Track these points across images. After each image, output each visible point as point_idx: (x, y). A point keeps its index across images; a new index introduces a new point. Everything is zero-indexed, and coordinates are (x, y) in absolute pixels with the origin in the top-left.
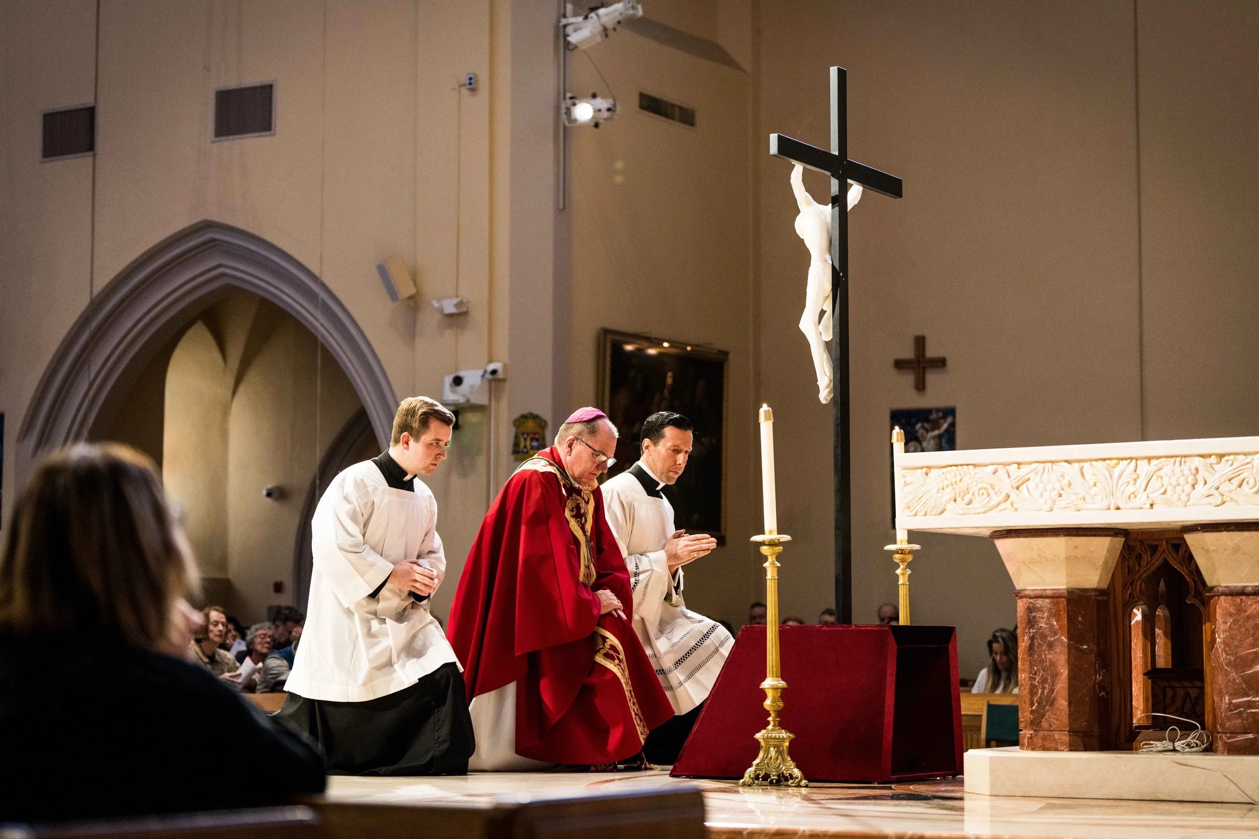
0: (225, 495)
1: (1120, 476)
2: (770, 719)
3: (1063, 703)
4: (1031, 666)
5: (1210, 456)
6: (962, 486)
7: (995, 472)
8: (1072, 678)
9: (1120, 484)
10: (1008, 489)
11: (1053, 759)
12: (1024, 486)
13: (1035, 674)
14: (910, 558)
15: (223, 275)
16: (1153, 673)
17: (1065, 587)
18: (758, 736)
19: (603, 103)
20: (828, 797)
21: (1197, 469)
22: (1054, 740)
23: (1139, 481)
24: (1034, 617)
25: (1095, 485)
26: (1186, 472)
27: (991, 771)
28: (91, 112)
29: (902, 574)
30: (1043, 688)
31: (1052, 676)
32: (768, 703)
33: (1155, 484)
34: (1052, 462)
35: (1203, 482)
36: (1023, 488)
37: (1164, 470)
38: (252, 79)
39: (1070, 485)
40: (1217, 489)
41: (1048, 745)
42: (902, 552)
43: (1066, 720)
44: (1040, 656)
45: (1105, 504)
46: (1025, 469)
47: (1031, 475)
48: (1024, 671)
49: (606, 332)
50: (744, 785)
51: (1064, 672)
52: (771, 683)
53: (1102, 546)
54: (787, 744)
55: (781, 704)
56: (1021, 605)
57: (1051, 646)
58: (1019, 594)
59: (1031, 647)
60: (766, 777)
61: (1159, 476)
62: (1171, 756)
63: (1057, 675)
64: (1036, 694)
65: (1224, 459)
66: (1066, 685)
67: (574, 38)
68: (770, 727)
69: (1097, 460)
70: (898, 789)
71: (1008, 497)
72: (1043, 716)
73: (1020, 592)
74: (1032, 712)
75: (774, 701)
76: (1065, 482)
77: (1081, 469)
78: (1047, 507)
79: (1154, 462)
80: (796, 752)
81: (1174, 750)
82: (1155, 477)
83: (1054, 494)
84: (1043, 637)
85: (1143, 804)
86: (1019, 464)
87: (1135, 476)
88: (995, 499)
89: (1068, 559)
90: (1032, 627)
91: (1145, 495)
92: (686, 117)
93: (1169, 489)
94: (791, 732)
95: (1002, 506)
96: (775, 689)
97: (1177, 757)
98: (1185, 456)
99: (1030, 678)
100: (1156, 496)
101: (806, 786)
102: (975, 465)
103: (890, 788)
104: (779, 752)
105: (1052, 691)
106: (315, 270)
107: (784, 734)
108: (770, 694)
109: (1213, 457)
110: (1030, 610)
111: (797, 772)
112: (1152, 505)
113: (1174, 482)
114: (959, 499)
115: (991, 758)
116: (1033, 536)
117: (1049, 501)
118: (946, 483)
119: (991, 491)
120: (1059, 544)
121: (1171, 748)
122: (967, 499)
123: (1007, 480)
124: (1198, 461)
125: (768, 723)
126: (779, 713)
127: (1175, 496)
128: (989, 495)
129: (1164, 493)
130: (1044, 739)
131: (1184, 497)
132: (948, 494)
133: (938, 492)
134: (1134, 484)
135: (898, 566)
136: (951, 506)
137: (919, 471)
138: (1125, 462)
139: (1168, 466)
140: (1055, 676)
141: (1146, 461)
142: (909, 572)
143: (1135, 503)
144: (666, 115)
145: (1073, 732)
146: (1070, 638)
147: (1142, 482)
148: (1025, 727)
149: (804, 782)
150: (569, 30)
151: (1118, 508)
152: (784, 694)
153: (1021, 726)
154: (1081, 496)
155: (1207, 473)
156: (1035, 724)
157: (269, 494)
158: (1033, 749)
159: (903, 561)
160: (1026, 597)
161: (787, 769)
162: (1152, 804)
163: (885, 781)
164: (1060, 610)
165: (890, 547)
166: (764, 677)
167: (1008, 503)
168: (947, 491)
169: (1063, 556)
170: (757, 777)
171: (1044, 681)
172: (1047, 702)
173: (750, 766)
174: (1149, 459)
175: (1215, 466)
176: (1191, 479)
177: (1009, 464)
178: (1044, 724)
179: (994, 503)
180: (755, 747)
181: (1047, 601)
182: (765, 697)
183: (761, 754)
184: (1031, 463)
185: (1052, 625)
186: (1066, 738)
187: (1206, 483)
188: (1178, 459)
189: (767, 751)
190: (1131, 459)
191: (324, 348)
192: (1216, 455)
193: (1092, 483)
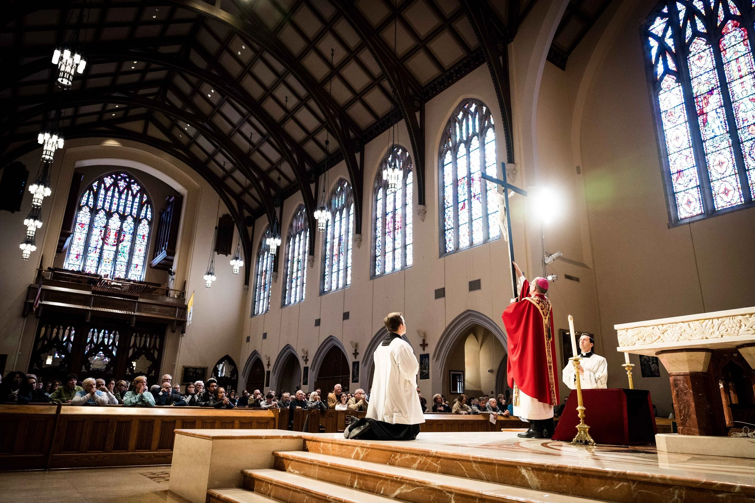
0: (480, 372)
1: (706, 326)
2: (581, 421)
3: (694, 416)
4: (678, 402)
5: (746, 315)
6: (641, 335)
7: (653, 328)
8: (696, 406)
9: (706, 329)
10: (659, 334)
11: (692, 438)
12: (666, 333)
13: (681, 405)
14: (631, 369)
15: (473, 321)
16: (731, 406)
17: (688, 371)
18: (577, 427)
19: (554, 276)
20: (599, 450)
21: (740, 320)
22: (692, 431)
23: (714, 327)
24: (677, 383)
25: (695, 330)
26: (736, 321)
27: (667, 442)
28: (444, 288)
29: (629, 374)
30: (685, 411)
31: (688, 406)
32: (579, 415)
33: (722, 328)
34: (676, 323)
35: (744, 325)
36: (665, 333)
37: (725, 322)
38: (476, 278)
39: (685, 331)
40: (752, 327)
41: (690, 433)
42: (628, 366)
43: (696, 423)
44: (682, 398)
45: (701, 337)
46: (665, 327)
47: (668, 329)
48: (675, 404)
49: (561, 330)
50: (573, 444)
51: (693, 404)
52: (580, 408)
53: (702, 355)
54: (588, 430)
55: (584, 416)
56: (671, 379)
57: (686, 394)
58: (670, 375)
59: (677, 395)
60: (581, 441)
61: (723, 325)
62: (747, 439)
63: (690, 405)
64: (682, 412)
65: (752, 316)
66: (694, 409)
67: (546, 262)
68: (581, 424)
69: (695, 321)
70: (631, 448)
71: (659, 337)
72: (686, 421)
73: (670, 374)
74: (681, 420)
75: (581, 414)
76: (682, 330)
77: (689, 325)
78: (676, 340)
79: (720, 319)
80: (591, 433)
81: (748, 437)
82: (721, 325)
83: (679, 335)
84: (682, 391)
85: (738, 460)
86: (662, 325)
87: (713, 325)
88: (654, 338)
89: (688, 361)
90: (677, 387)
91: (718, 332)
92: (577, 280)
93: (729, 329)
94: (589, 426)
95: (658, 341)
96: (581, 410)
97: (750, 439)
98: (734, 316)
99: (679, 406)
100: (723, 332)
101: (596, 445)
102: (645, 327)
103: (628, 447)
104: (585, 432)
105: (688, 411)
106: (492, 319)
107: (586, 426)
108: (580, 412)
109: (747, 315)
110: (675, 380)
111: (592, 440)
112: (722, 336)
113: (731, 326)
114: (640, 339)
115: (666, 437)
116: (672, 352)
117: (677, 338)
118: (634, 334)
119: (653, 335)
120: (684, 355)
121: (746, 435)
122: (643, 339)
123: (658, 331)
124: (740, 317)
125: (580, 422)
126: (584, 419)
127: (732, 332)
128: (652, 337)
129: (727, 331)
130: (688, 430)
131: (736, 332)
132: (636, 338)
133: (632, 337)
134: (713, 328)
135: (627, 371)
136: (637, 342)
137: (624, 330)
138: (707, 321)
139: (727, 321)
140: (689, 406)
141: (717, 319)
142: (631, 373)
143: (714, 336)
144: (572, 280)
145: (700, 428)
146: (693, 390)
147: (716, 327)
148: (679, 426)
149: (595, 444)
150: (545, 260)
151: (707, 338)
152: (585, 412)
153: (678, 425)
154: (690, 334)
155: (746, 322)
156: (683, 424)
157: (489, 371)
158: (684, 434)
159: (629, 369)
160: (673, 375)
161: (588, 439)
162: (742, 460)
163: (627, 444)
164: (687, 380)
165: (624, 365)
166: (577, 406)
167: (660, 339)
168: (635, 336)
169: (686, 359)
170: (578, 441)
171: (685, 407)
172: (687, 416)
173: (575, 437)
174: (718, 318)
175: (749, 319)
176: (738, 324)
177: (659, 325)
178: (687, 424)
179: (654, 339)
180: (576, 431)
181: (682, 377)
182: (578, 413)
183: (578, 433)
184: (667, 324)
185: (685, 386)
186: (697, 430)
187: (746, 325)
188: (731, 317)
189: (581, 432)
190: (710, 319)
191: (494, 336)
192: (749, 314)
193: (694, 329)
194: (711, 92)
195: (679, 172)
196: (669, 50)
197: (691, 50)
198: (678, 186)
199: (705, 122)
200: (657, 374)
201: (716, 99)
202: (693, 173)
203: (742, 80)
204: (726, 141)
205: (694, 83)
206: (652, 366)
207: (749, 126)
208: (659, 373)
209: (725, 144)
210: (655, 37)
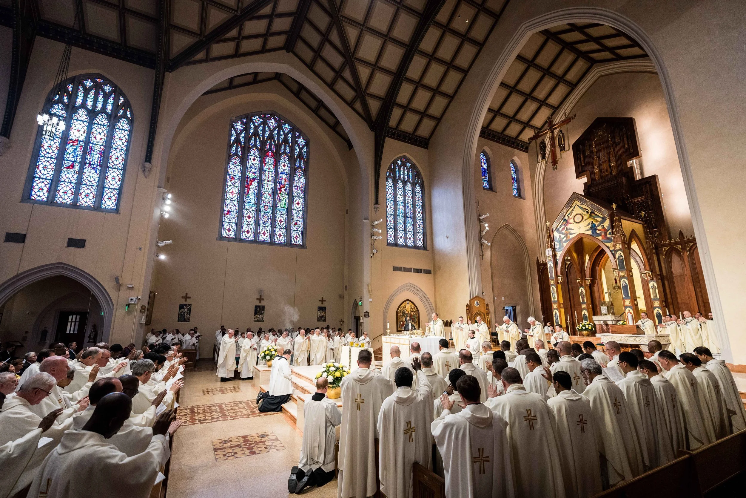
28: (25, 235)
38: (80, 238)
194: (254, 179)
195: (228, 211)
196: (240, 142)
197: (251, 152)
198: (226, 219)
199: (248, 192)
200: (188, 320)
201: (255, 184)
202: (234, 214)
203: (268, 183)
204: (254, 208)
205: (248, 170)
206: (186, 316)
207: (265, 206)
208: (189, 320)
209: (253, 208)
210: (236, 131)
